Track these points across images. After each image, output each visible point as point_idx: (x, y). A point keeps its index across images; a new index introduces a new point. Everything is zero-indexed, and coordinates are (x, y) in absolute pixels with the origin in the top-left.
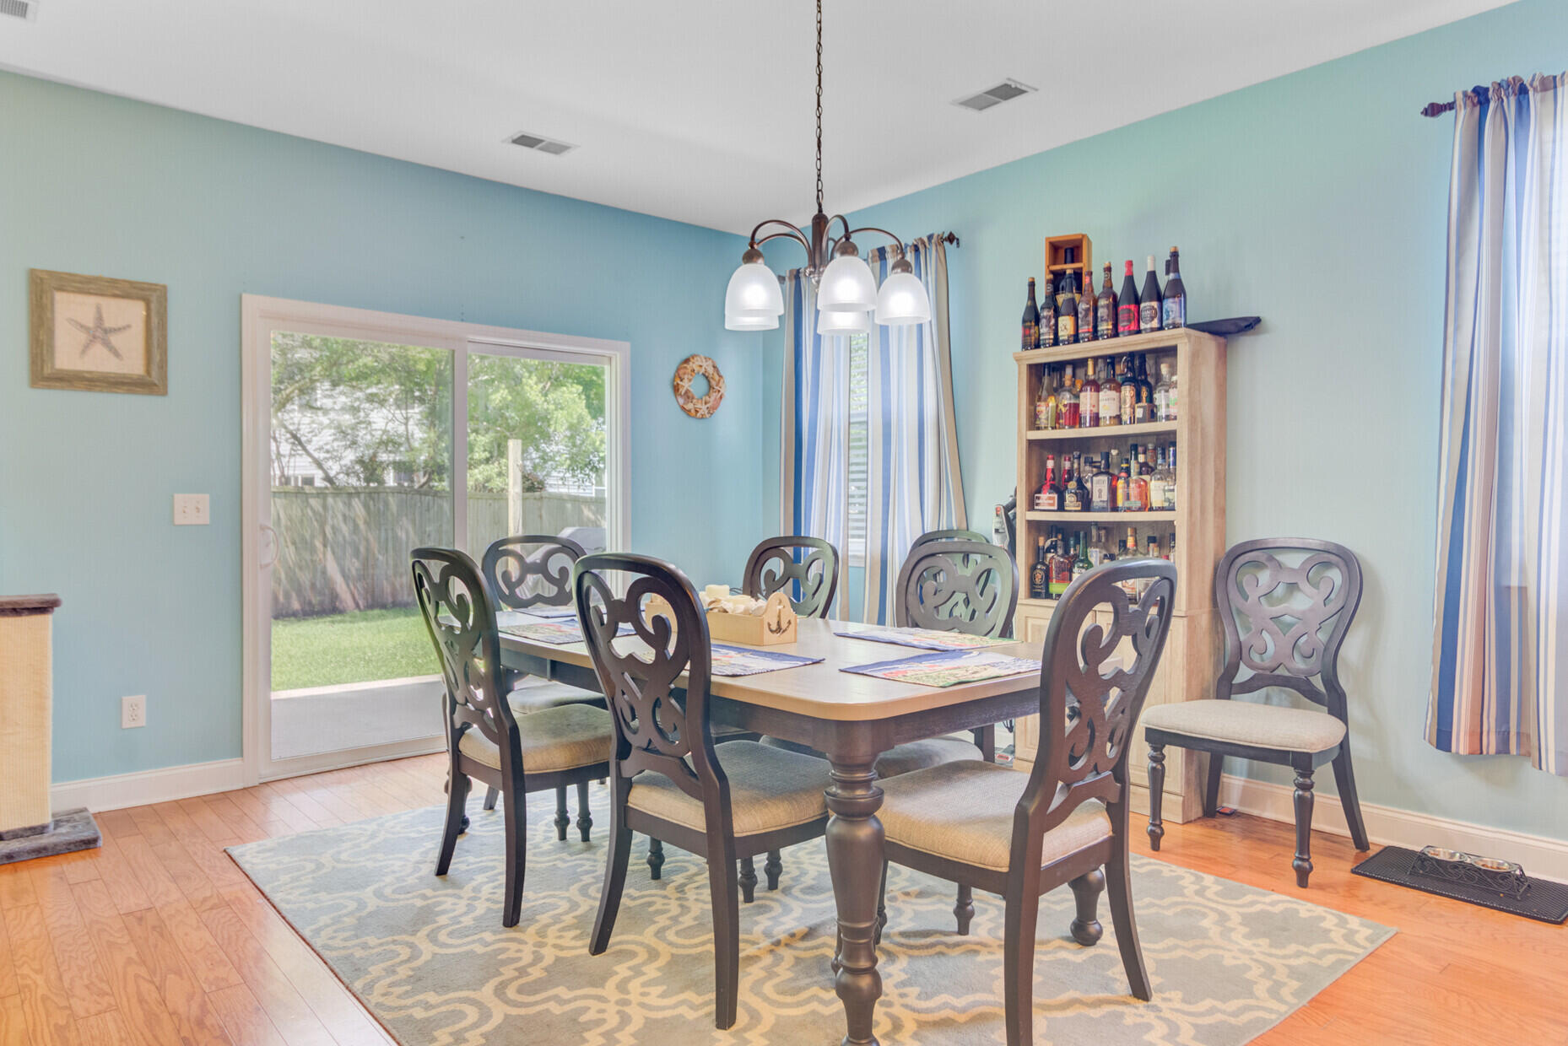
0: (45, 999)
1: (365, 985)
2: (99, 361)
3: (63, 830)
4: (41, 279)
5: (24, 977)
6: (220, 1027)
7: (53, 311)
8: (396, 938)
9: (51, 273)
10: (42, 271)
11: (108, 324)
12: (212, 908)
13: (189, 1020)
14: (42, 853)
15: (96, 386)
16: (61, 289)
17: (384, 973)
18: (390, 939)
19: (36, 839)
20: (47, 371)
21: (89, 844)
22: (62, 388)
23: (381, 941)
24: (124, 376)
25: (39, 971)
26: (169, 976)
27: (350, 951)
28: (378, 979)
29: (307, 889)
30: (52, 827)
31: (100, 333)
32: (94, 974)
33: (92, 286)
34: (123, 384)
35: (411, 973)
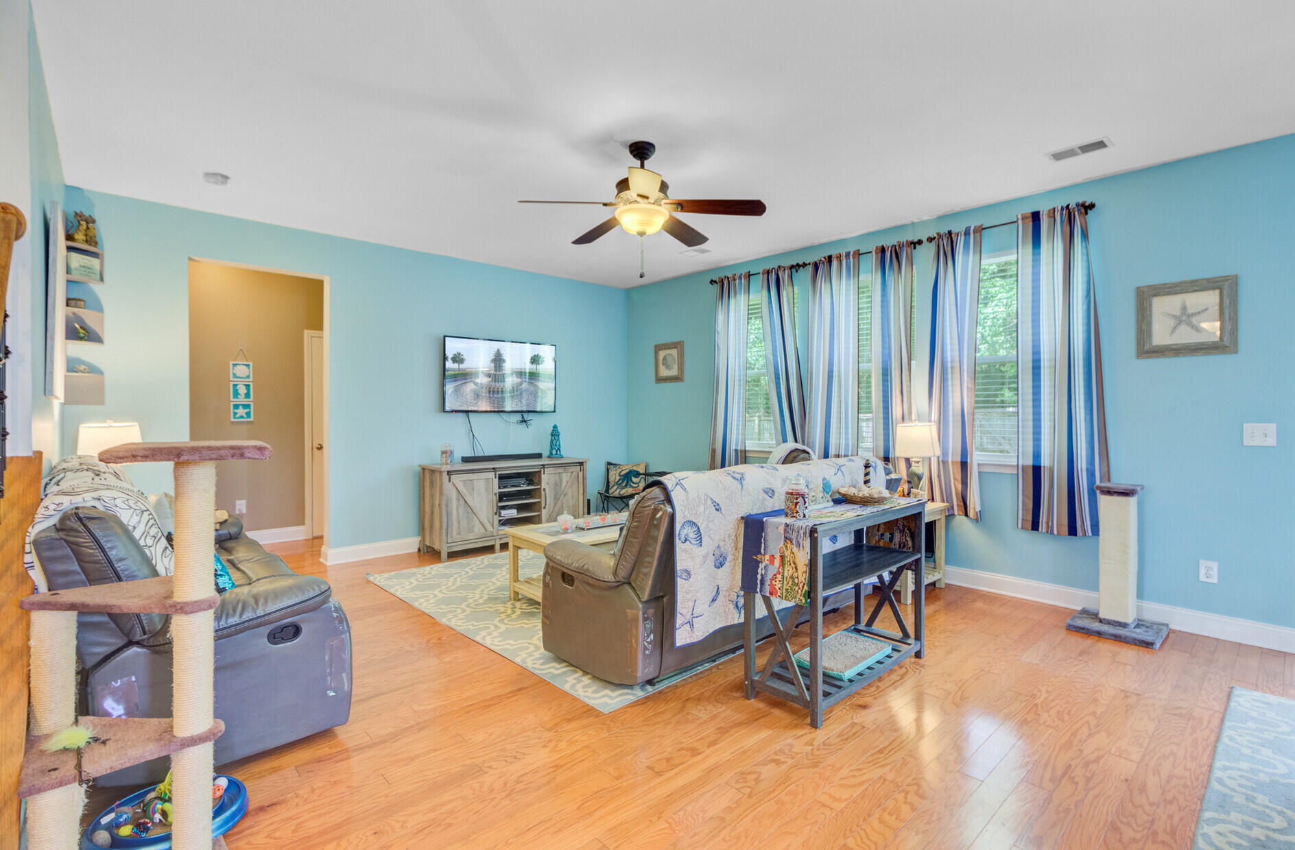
0: (1036, 705)
1: (1213, 818)
2: (1185, 336)
3: (1138, 630)
4: (1143, 292)
5: (1039, 690)
6: (1094, 773)
7: (1151, 311)
8: (1286, 811)
9: (1149, 287)
10: (1143, 287)
11: (1190, 311)
12: (1175, 715)
13: (1083, 758)
14: (1117, 638)
15: (1180, 353)
16: (1156, 295)
17: (1240, 823)
18: (1279, 808)
19: (1118, 629)
20: (1147, 347)
21: (1148, 645)
22: (1158, 357)
23: (1270, 805)
24: (1202, 344)
25: (1048, 692)
26: (1103, 733)
27: (1233, 794)
28: (1230, 823)
29: (1260, 741)
30: (1133, 626)
31: (1185, 318)
32: (1069, 709)
33: (1178, 288)
34: (1201, 349)
35: (1263, 838)
